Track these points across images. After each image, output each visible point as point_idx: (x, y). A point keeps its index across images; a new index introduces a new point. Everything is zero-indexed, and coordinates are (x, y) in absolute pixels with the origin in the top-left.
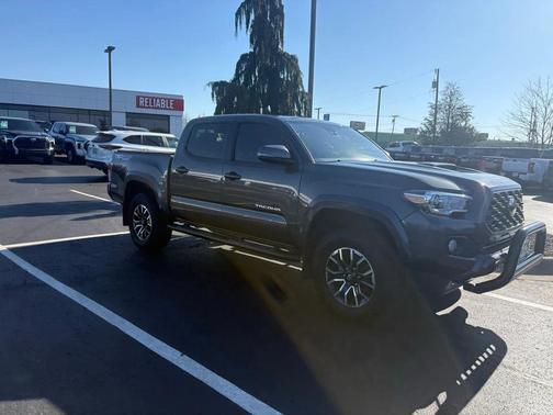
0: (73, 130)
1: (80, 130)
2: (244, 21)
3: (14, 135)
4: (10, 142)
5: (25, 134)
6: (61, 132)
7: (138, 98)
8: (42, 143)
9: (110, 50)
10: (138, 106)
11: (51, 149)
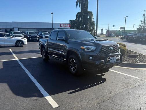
0: (43, 34)
1: (45, 34)
2: (78, 4)
3: (30, 35)
4: (29, 37)
5: (33, 35)
6: (40, 34)
7: (60, 25)
8: (36, 37)
9: (52, 13)
10: (61, 27)
11: (38, 38)
